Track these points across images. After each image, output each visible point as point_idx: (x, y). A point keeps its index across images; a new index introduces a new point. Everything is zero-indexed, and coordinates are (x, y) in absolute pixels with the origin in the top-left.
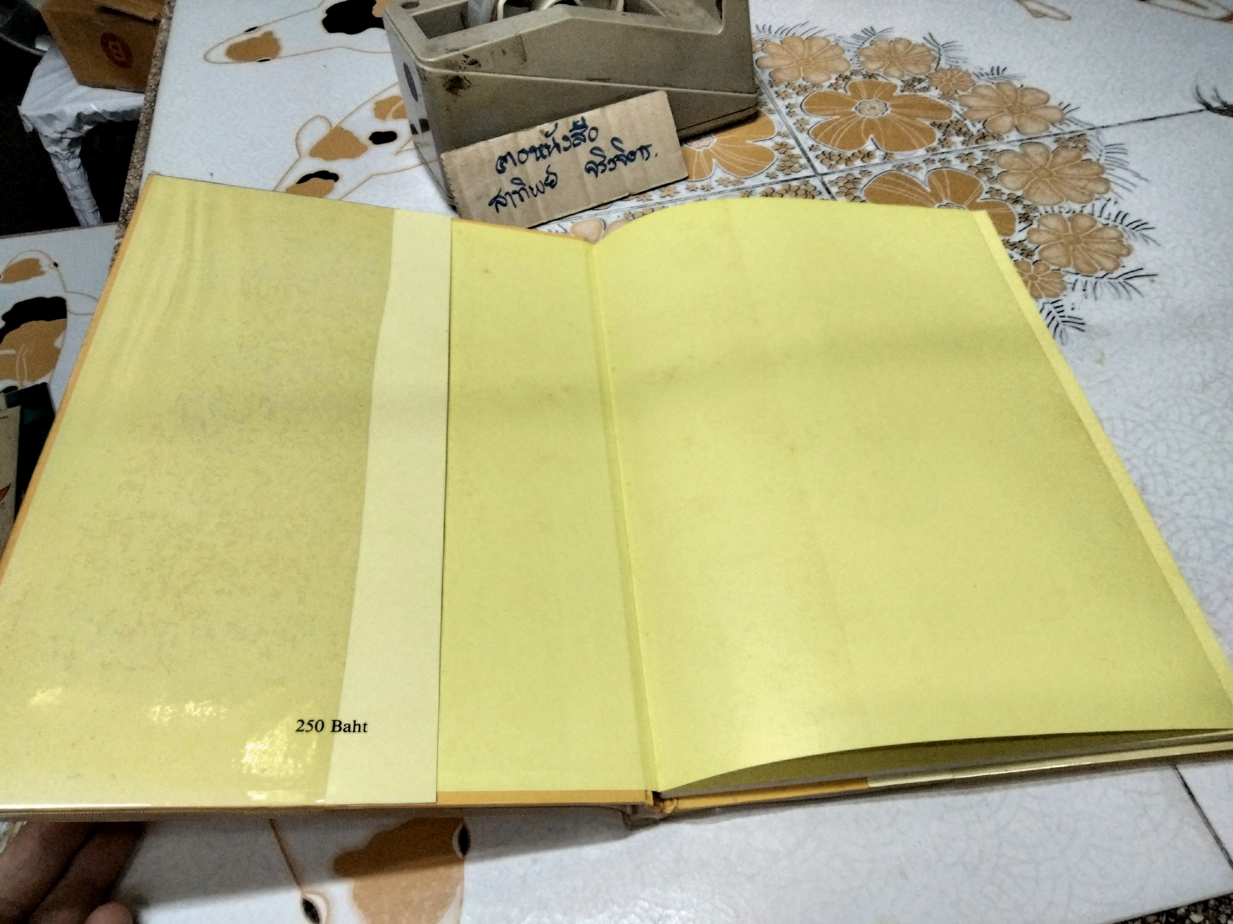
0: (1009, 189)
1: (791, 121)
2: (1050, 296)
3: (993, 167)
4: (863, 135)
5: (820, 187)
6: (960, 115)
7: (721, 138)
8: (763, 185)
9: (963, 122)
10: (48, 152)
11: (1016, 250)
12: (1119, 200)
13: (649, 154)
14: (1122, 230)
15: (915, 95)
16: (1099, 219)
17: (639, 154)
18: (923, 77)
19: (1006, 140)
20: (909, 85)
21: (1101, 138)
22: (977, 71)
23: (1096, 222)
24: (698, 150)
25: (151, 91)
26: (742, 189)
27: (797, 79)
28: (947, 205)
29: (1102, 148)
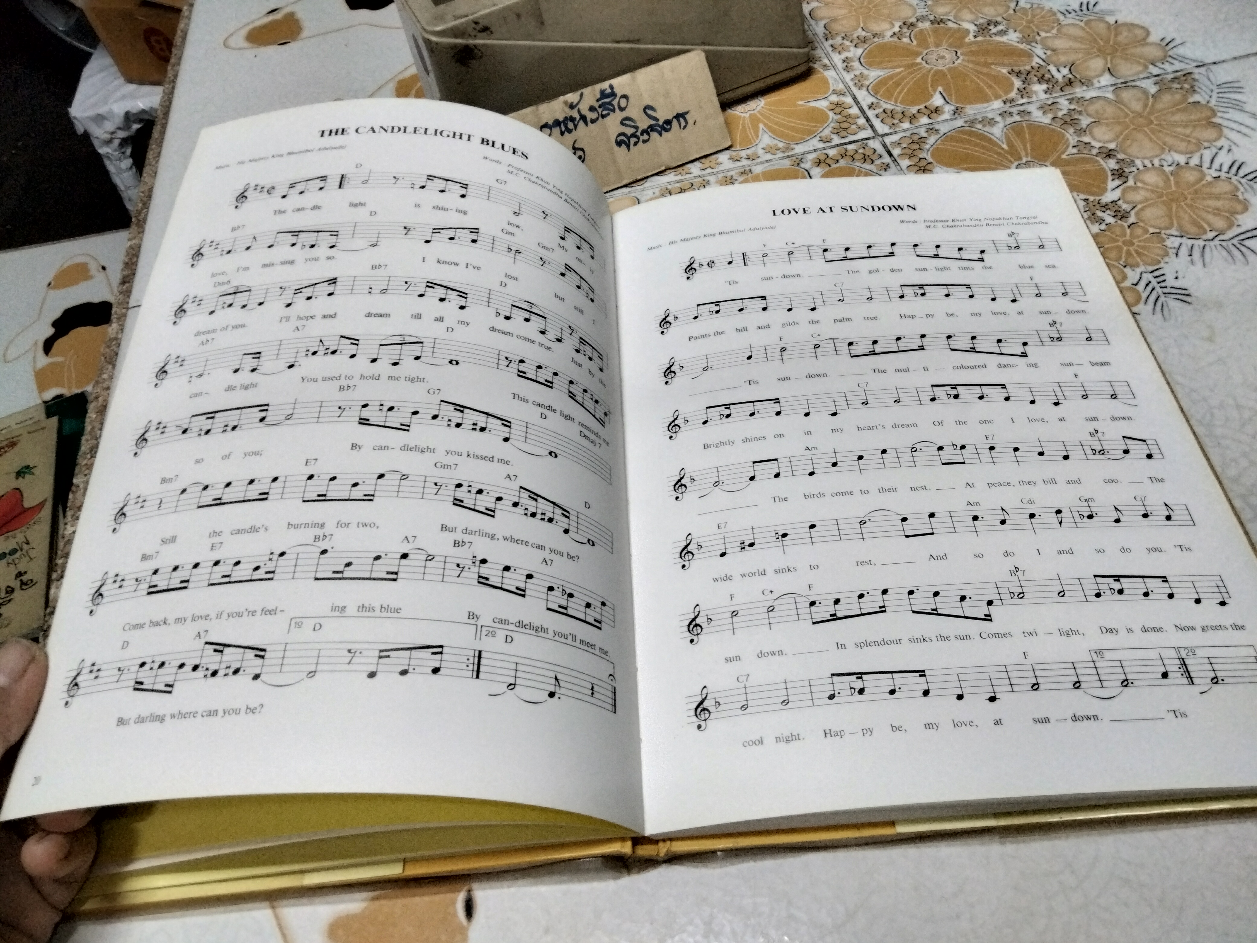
0: (1100, 141)
1: (848, 77)
2: (1150, 265)
3: (1080, 117)
4: (930, 89)
5: (880, 150)
6: (1043, 60)
7: (769, 100)
8: (815, 150)
9: (1046, 67)
10: (99, 154)
11: (1108, 212)
12: (1234, 148)
13: (686, 122)
14: (1236, 183)
15: (989, 41)
16: (1207, 171)
17: (675, 122)
18: (999, 19)
19: (1097, 85)
20: (983, 29)
21: (1211, 75)
22: (1062, 9)
23: (1204, 175)
24: (743, 115)
25: (169, 83)
26: (792, 156)
27: (856, 30)
28: (1027, 165)
29: (1214, 88)
